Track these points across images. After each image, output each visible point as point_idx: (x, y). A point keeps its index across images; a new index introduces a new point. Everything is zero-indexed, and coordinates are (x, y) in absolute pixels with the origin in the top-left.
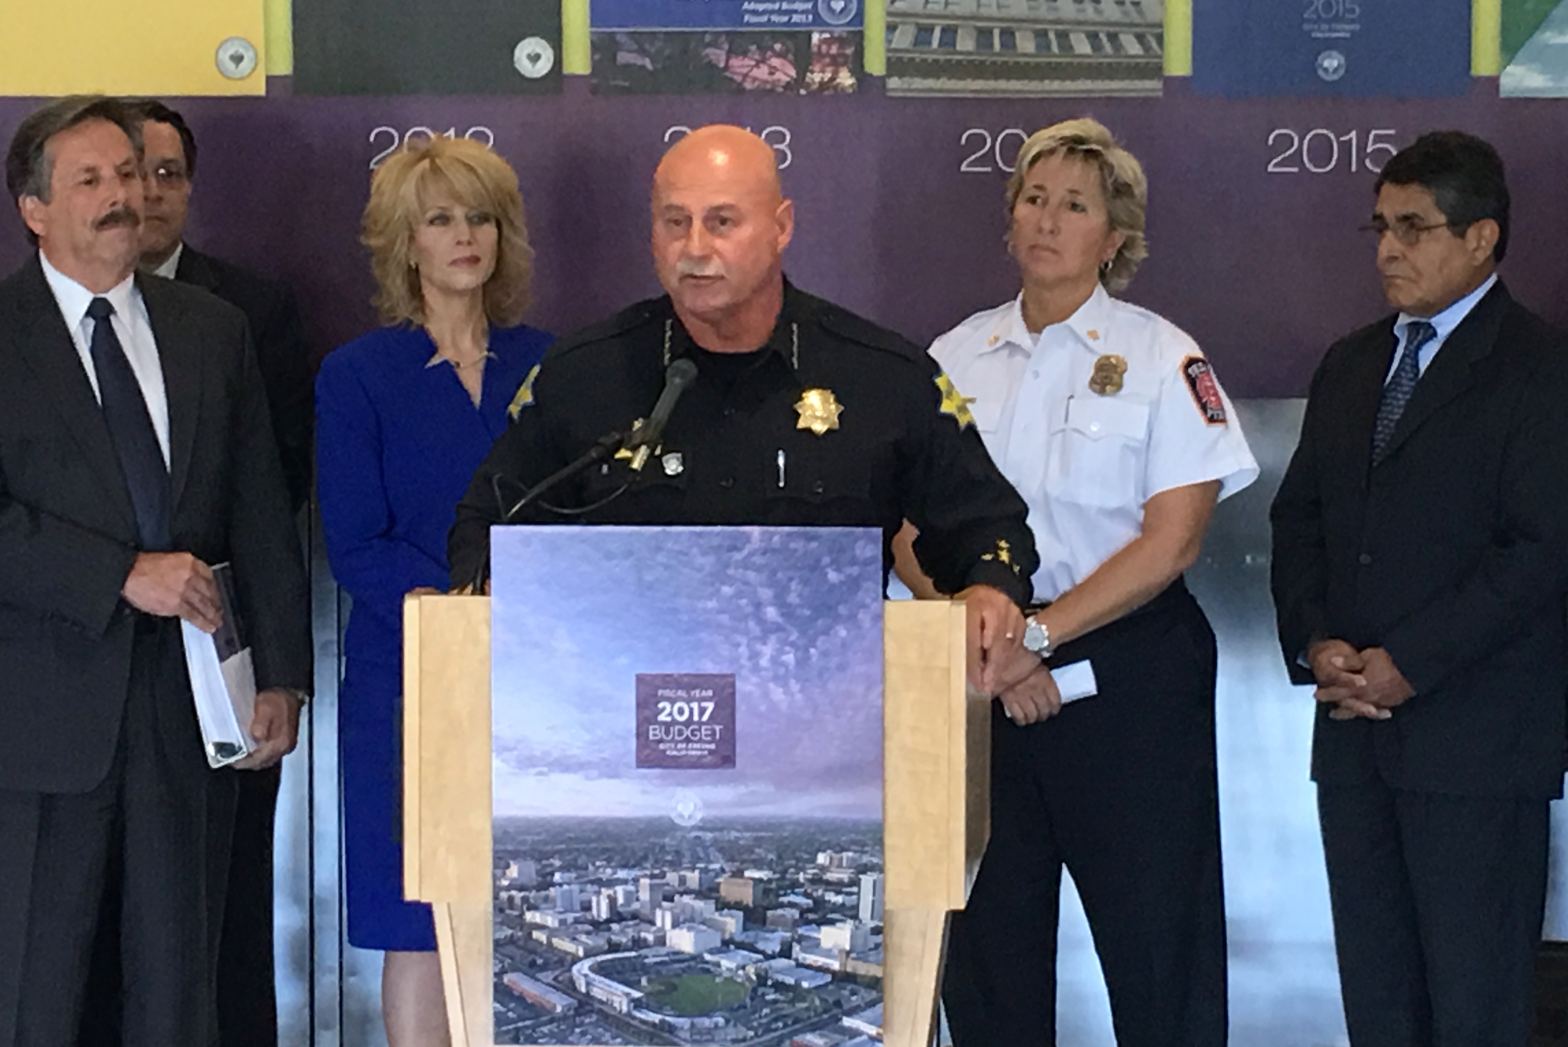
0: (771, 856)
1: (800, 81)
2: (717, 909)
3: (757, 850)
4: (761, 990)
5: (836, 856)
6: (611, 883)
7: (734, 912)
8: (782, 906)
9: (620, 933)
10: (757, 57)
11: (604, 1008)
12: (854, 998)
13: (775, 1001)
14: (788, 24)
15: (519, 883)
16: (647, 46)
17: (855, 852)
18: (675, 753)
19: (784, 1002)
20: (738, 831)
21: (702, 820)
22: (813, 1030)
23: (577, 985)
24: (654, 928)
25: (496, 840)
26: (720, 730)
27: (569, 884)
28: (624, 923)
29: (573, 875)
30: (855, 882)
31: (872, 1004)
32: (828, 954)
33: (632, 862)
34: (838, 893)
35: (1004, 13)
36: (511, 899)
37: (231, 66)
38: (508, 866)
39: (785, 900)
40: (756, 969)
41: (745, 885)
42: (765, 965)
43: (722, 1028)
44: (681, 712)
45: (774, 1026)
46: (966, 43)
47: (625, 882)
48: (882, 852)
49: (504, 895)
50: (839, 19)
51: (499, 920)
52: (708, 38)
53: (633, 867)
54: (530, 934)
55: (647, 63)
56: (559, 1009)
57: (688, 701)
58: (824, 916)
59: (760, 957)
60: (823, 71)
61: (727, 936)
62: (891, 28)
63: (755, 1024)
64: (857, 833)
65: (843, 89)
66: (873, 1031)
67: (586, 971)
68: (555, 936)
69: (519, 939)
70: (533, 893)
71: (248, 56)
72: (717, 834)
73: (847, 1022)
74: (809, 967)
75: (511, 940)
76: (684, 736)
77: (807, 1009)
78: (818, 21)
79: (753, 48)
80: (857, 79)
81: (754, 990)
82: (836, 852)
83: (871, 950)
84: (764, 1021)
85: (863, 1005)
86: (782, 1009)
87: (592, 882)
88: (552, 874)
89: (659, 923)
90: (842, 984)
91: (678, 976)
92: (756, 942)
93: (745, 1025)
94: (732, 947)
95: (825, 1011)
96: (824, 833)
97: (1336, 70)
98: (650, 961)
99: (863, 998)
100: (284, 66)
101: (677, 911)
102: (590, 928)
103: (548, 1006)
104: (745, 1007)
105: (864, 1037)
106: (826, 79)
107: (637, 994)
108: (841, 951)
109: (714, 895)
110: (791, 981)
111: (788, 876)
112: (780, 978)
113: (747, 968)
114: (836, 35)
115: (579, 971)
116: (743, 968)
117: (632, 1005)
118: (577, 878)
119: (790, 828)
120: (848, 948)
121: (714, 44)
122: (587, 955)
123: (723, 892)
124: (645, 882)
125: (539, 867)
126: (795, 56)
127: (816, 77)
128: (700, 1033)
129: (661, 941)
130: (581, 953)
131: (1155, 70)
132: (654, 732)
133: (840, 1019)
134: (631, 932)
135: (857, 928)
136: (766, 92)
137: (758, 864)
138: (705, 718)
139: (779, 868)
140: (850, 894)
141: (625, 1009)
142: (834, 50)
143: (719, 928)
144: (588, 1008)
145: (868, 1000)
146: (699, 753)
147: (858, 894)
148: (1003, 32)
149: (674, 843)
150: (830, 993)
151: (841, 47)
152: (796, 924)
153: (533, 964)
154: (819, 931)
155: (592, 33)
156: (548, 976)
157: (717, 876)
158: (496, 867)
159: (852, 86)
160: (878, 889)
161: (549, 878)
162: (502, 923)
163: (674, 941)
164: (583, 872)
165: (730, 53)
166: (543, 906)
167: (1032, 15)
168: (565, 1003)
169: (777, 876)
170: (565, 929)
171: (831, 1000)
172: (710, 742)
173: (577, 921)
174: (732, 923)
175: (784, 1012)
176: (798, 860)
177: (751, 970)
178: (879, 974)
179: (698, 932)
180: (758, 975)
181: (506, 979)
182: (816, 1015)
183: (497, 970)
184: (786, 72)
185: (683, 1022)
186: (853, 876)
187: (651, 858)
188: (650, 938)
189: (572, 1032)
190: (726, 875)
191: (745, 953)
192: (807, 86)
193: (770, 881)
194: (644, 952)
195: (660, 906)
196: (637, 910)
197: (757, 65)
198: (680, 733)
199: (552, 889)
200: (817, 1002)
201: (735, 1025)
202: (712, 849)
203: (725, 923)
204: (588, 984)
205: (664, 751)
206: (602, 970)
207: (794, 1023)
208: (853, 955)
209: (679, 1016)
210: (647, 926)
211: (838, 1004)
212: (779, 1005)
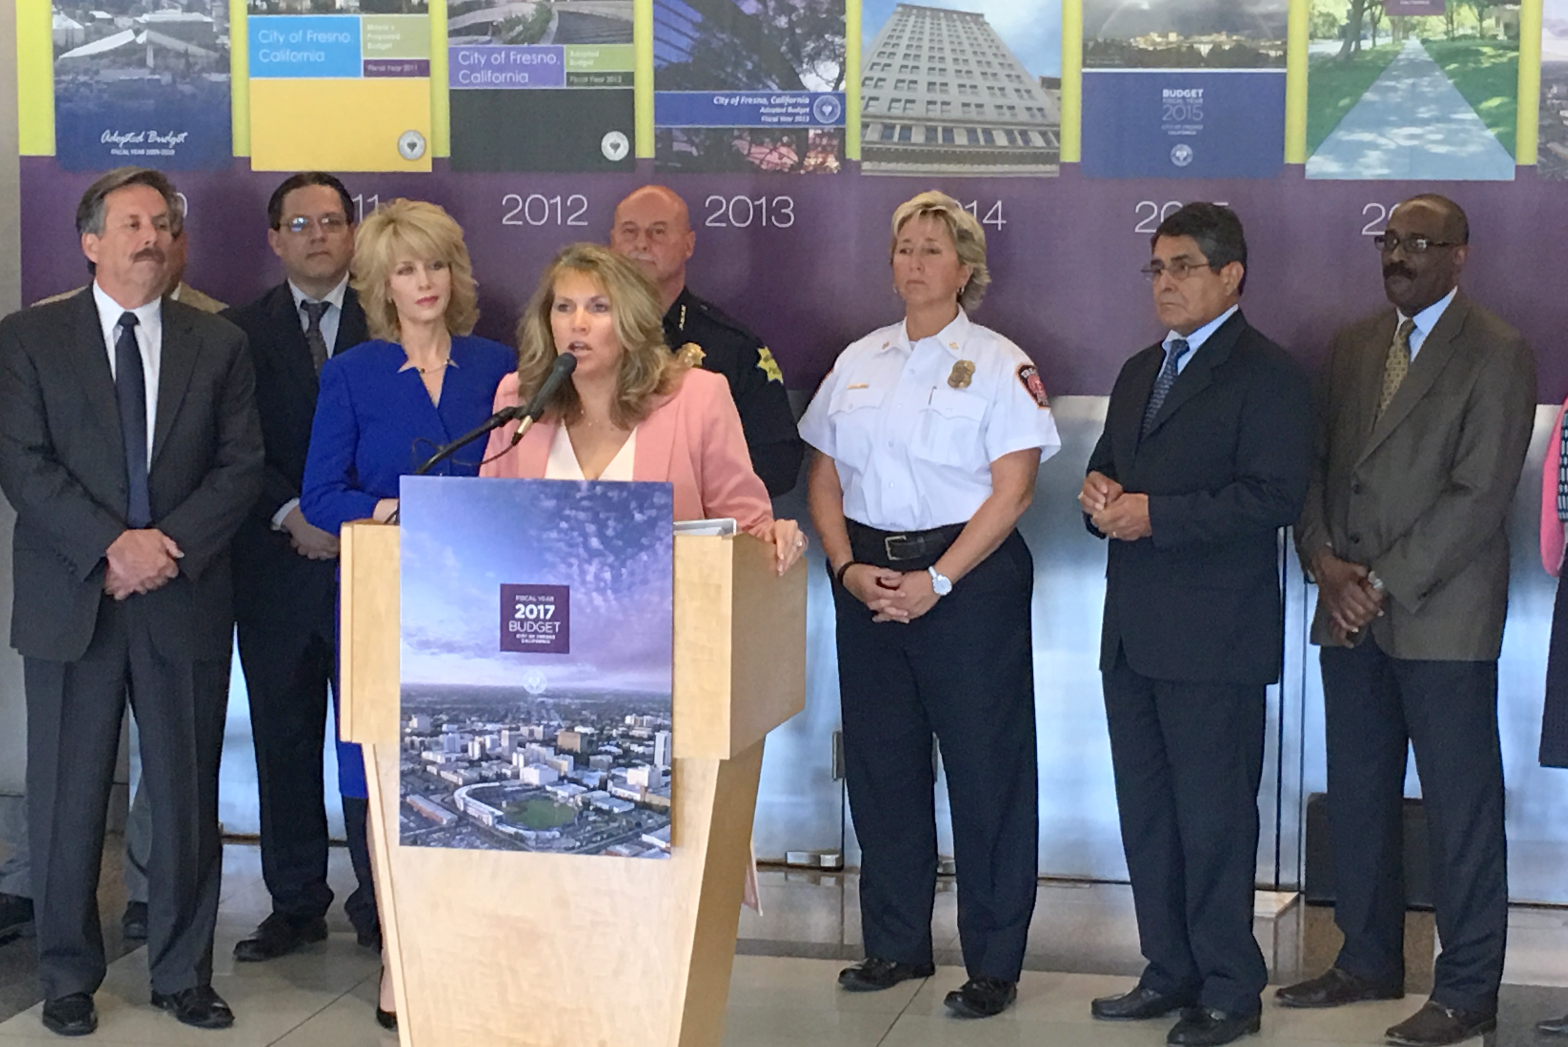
0: (594, 717)
1: (800, 164)
2: (556, 754)
3: (584, 712)
4: (585, 813)
5: (639, 718)
6: (482, 733)
7: (567, 756)
8: (600, 753)
9: (488, 769)
10: (772, 147)
11: (478, 823)
12: (650, 821)
13: (595, 822)
14: (793, 122)
15: (417, 731)
16: (694, 138)
17: (652, 715)
18: (527, 641)
19: (601, 822)
20: (571, 698)
21: (547, 690)
22: (621, 843)
23: (458, 805)
24: (511, 767)
25: (402, 701)
26: (559, 626)
27: (453, 733)
28: (490, 762)
29: (456, 726)
30: (652, 738)
31: (662, 826)
32: (632, 788)
33: (496, 719)
34: (640, 745)
35: (945, 116)
36: (412, 743)
37: (408, 150)
38: (410, 719)
39: (603, 749)
40: (582, 798)
41: (575, 737)
42: (589, 795)
43: (558, 839)
44: (531, 612)
45: (594, 839)
46: (918, 137)
47: (491, 733)
48: (672, 715)
49: (407, 739)
50: (827, 120)
51: (404, 757)
52: (736, 133)
53: (497, 722)
54: (425, 770)
55: (695, 152)
56: (445, 822)
57: (536, 604)
58: (630, 762)
59: (585, 789)
60: (816, 157)
61: (562, 774)
62: (865, 126)
63: (581, 837)
64: (654, 702)
65: (831, 170)
66: (663, 845)
67: (464, 795)
68: (444, 770)
69: (418, 770)
70: (427, 740)
71: (420, 143)
72: (556, 700)
73: (645, 838)
74: (619, 798)
75: (413, 772)
76: (532, 631)
77: (619, 827)
78: (814, 121)
79: (767, 140)
80: (840, 163)
81: (581, 813)
82: (640, 716)
83: (662, 787)
84: (587, 835)
85: (656, 827)
86: (600, 827)
87: (469, 732)
88: (441, 726)
89: (515, 763)
90: (642, 811)
91: (527, 801)
92: (582, 778)
93: (573, 837)
94: (566, 781)
95: (630, 830)
96: (630, 701)
97: (1185, 159)
98: (509, 789)
99: (656, 822)
100: (444, 151)
101: (527, 755)
102: (466, 764)
103: (438, 820)
104: (573, 824)
105: (657, 850)
106: (819, 162)
107: (499, 813)
108: (642, 787)
109: (554, 744)
110: (605, 807)
111: (605, 732)
112: (599, 804)
113: (576, 797)
114: (826, 131)
115: (459, 795)
116: (573, 797)
117: (496, 821)
118: (458, 729)
119: (608, 697)
120: (646, 784)
121: (740, 137)
122: (466, 783)
123: (560, 742)
124: (506, 733)
125: (432, 720)
126: (797, 146)
127: (812, 161)
128: (543, 842)
129: (516, 776)
130: (461, 783)
131: (1053, 158)
132: (513, 626)
133: (640, 836)
134: (495, 769)
135: (653, 770)
136: (777, 172)
137: (584, 723)
138: (549, 616)
139: (599, 726)
140: (648, 746)
141: (491, 824)
142: (825, 141)
143: (557, 768)
144: (465, 822)
145: (660, 822)
146: (544, 642)
147: (654, 746)
148: (945, 130)
149: (526, 705)
150: (633, 816)
151: (830, 139)
152: (610, 767)
153: (427, 789)
154: (626, 772)
155: (656, 129)
156: (437, 798)
157: (555, 731)
158: (402, 719)
159: (836, 168)
160: (670, 743)
161: (439, 729)
162: (406, 759)
163: (525, 777)
164: (462, 725)
165: (751, 143)
166: (434, 748)
167: (967, 117)
168: (449, 817)
169: (597, 732)
170: (449, 765)
171: (634, 822)
172: (551, 634)
173: (458, 760)
174: (566, 764)
175: (603, 829)
176: (612, 720)
177: (579, 798)
178: (669, 805)
179: (542, 770)
180: (583, 803)
181: (408, 799)
182: (624, 832)
183: (403, 792)
184: (791, 158)
185: (531, 834)
186: (651, 733)
187: (510, 716)
188: (509, 773)
189: (454, 839)
190: (563, 730)
191: (574, 786)
192: (805, 168)
193: (592, 735)
194: (504, 783)
195: (516, 751)
196: (501, 753)
197: (771, 151)
198: (531, 627)
199: (441, 736)
200: (624, 823)
201: (567, 837)
202: (552, 711)
203: (560, 765)
204: (466, 805)
205: (520, 640)
206: (474, 795)
207: (608, 838)
208: (650, 790)
209: (528, 830)
210: (507, 764)
211: (639, 825)
212: (598, 825)
